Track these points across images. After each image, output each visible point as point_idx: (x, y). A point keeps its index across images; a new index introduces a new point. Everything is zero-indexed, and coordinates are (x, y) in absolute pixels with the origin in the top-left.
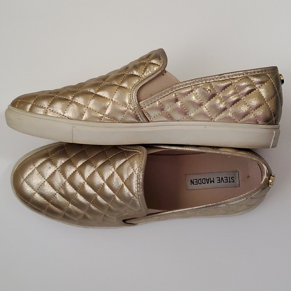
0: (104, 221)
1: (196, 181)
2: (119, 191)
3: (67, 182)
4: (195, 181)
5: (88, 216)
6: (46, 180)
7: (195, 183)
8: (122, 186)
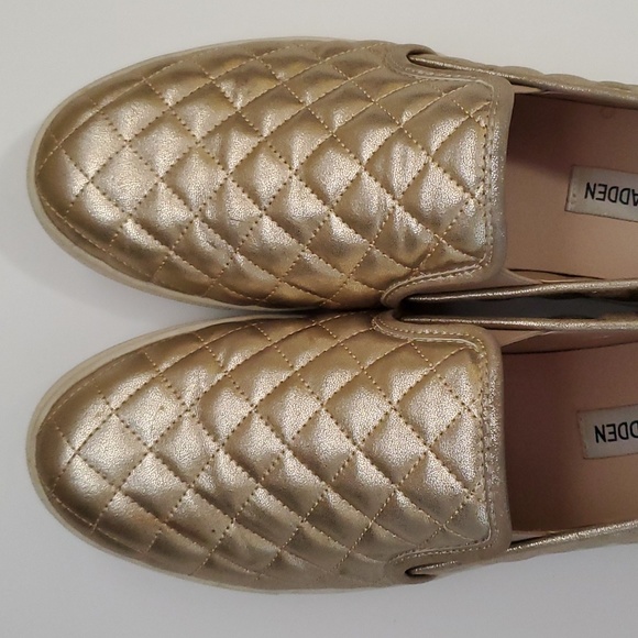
0: (343, 572)
1: (611, 429)
2: (410, 478)
3: (221, 452)
4: (608, 430)
5: (291, 559)
6: (151, 449)
7: (608, 437)
8: (423, 461)
